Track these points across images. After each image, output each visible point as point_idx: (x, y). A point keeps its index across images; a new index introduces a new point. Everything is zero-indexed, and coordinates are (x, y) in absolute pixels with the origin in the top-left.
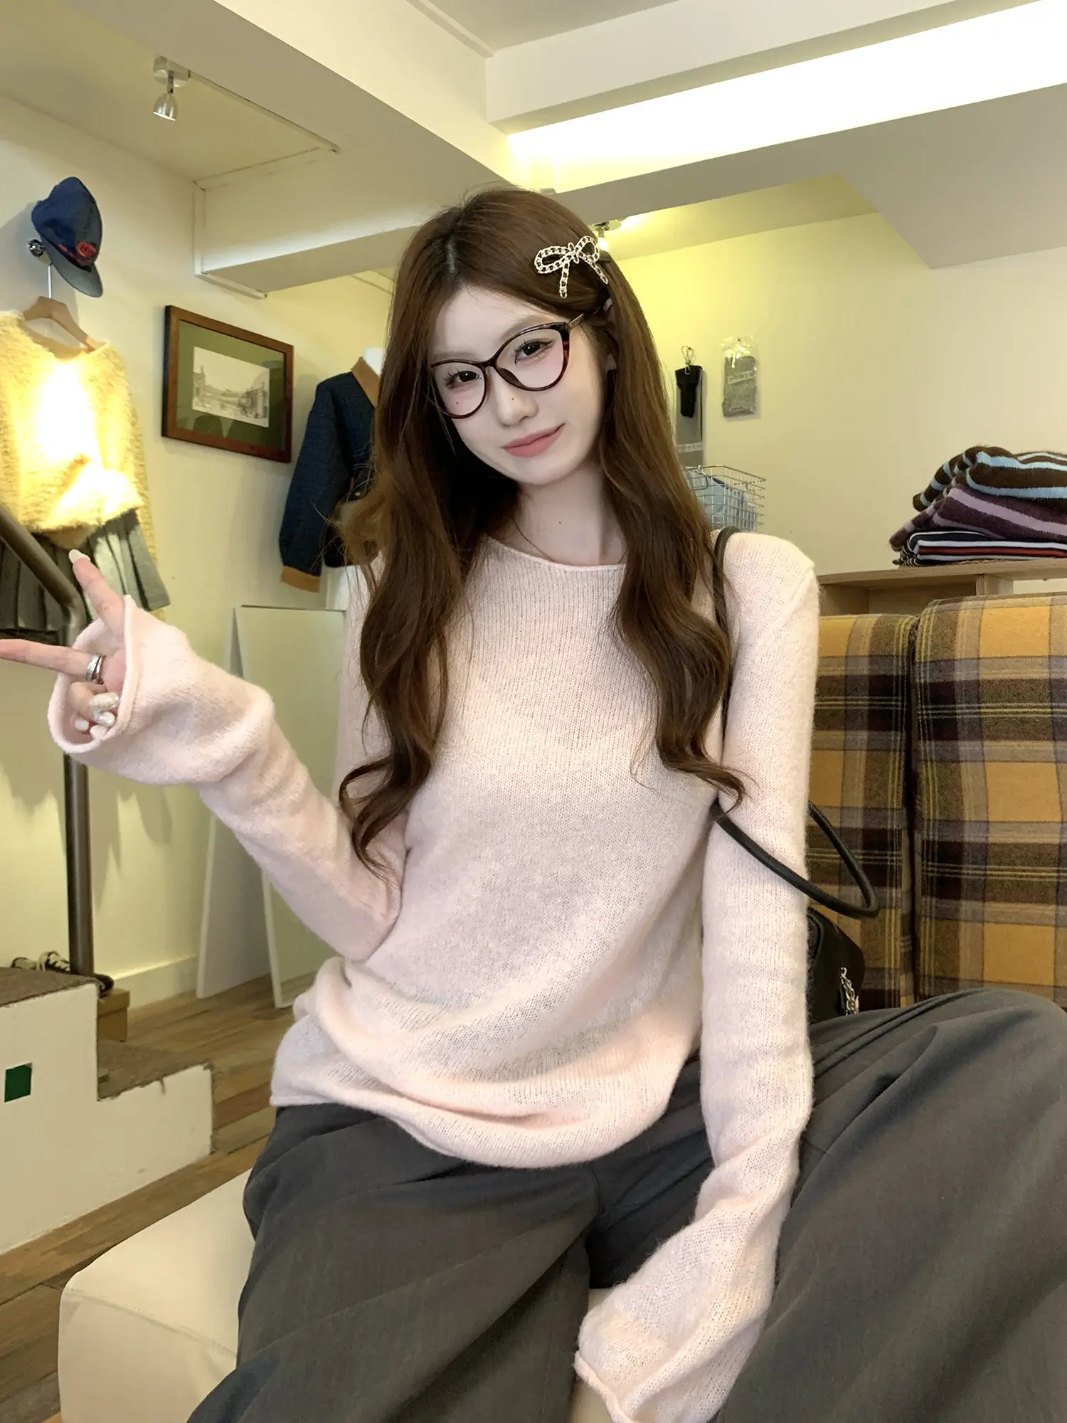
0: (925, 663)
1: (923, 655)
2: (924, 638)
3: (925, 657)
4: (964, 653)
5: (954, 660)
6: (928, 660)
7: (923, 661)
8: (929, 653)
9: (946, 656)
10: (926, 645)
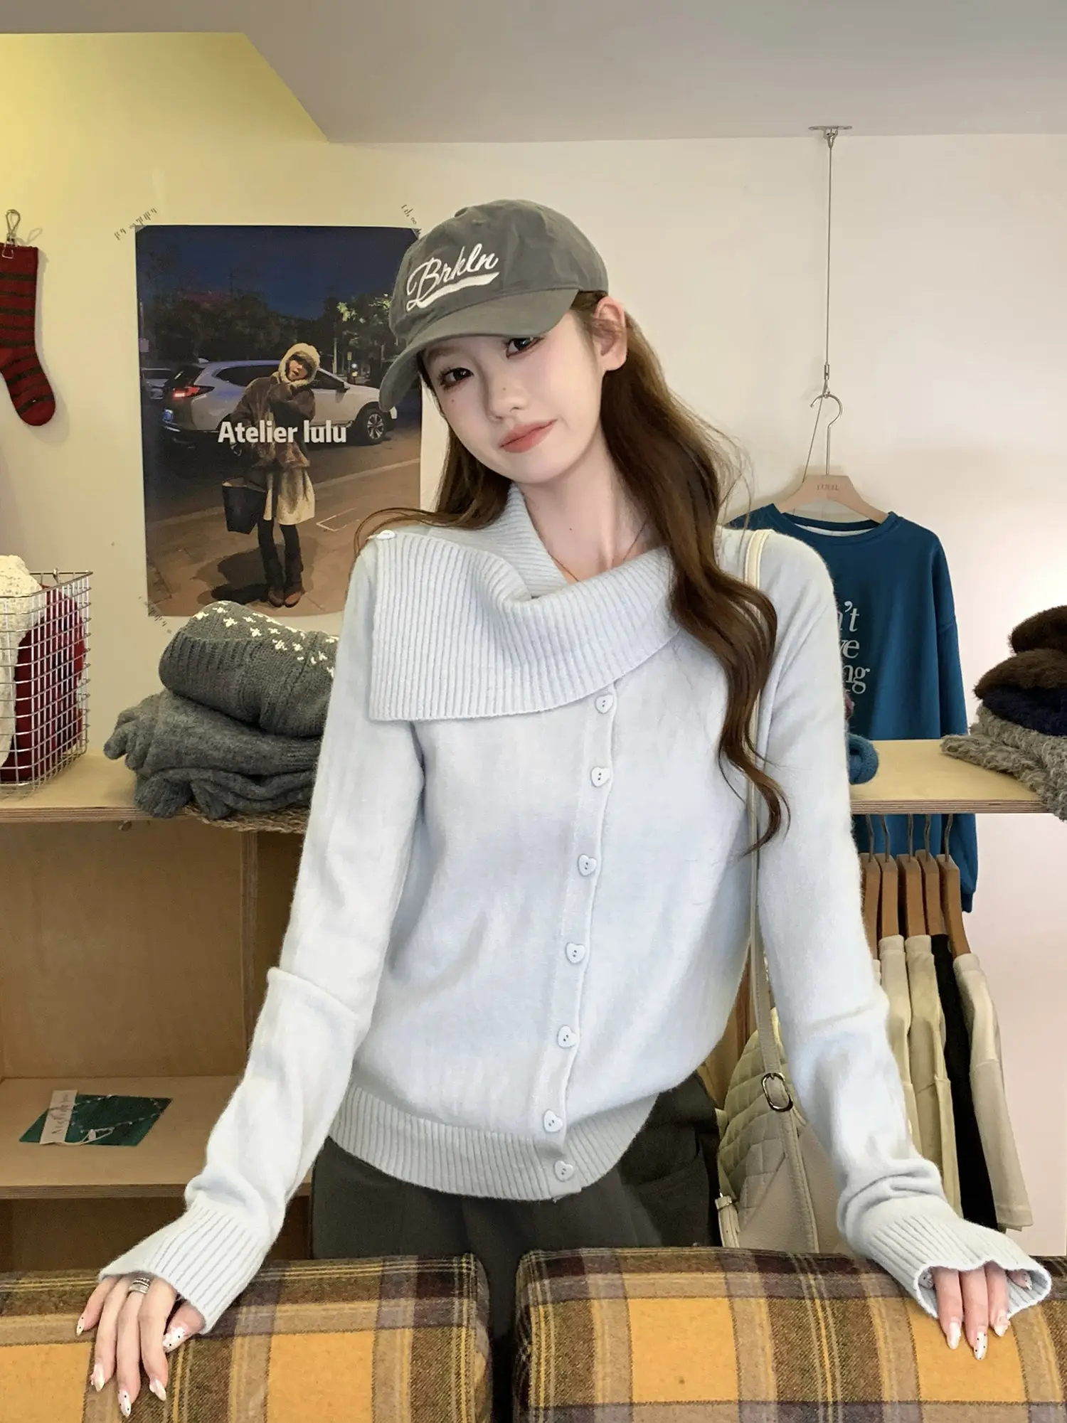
0: (546, 1409)
1: (542, 1395)
2: (542, 1360)
3: (547, 1399)
4: (606, 1394)
5: (593, 1406)
6: (551, 1404)
7: (542, 1405)
8: (552, 1392)
9: (579, 1398)
10: (548, 1375)
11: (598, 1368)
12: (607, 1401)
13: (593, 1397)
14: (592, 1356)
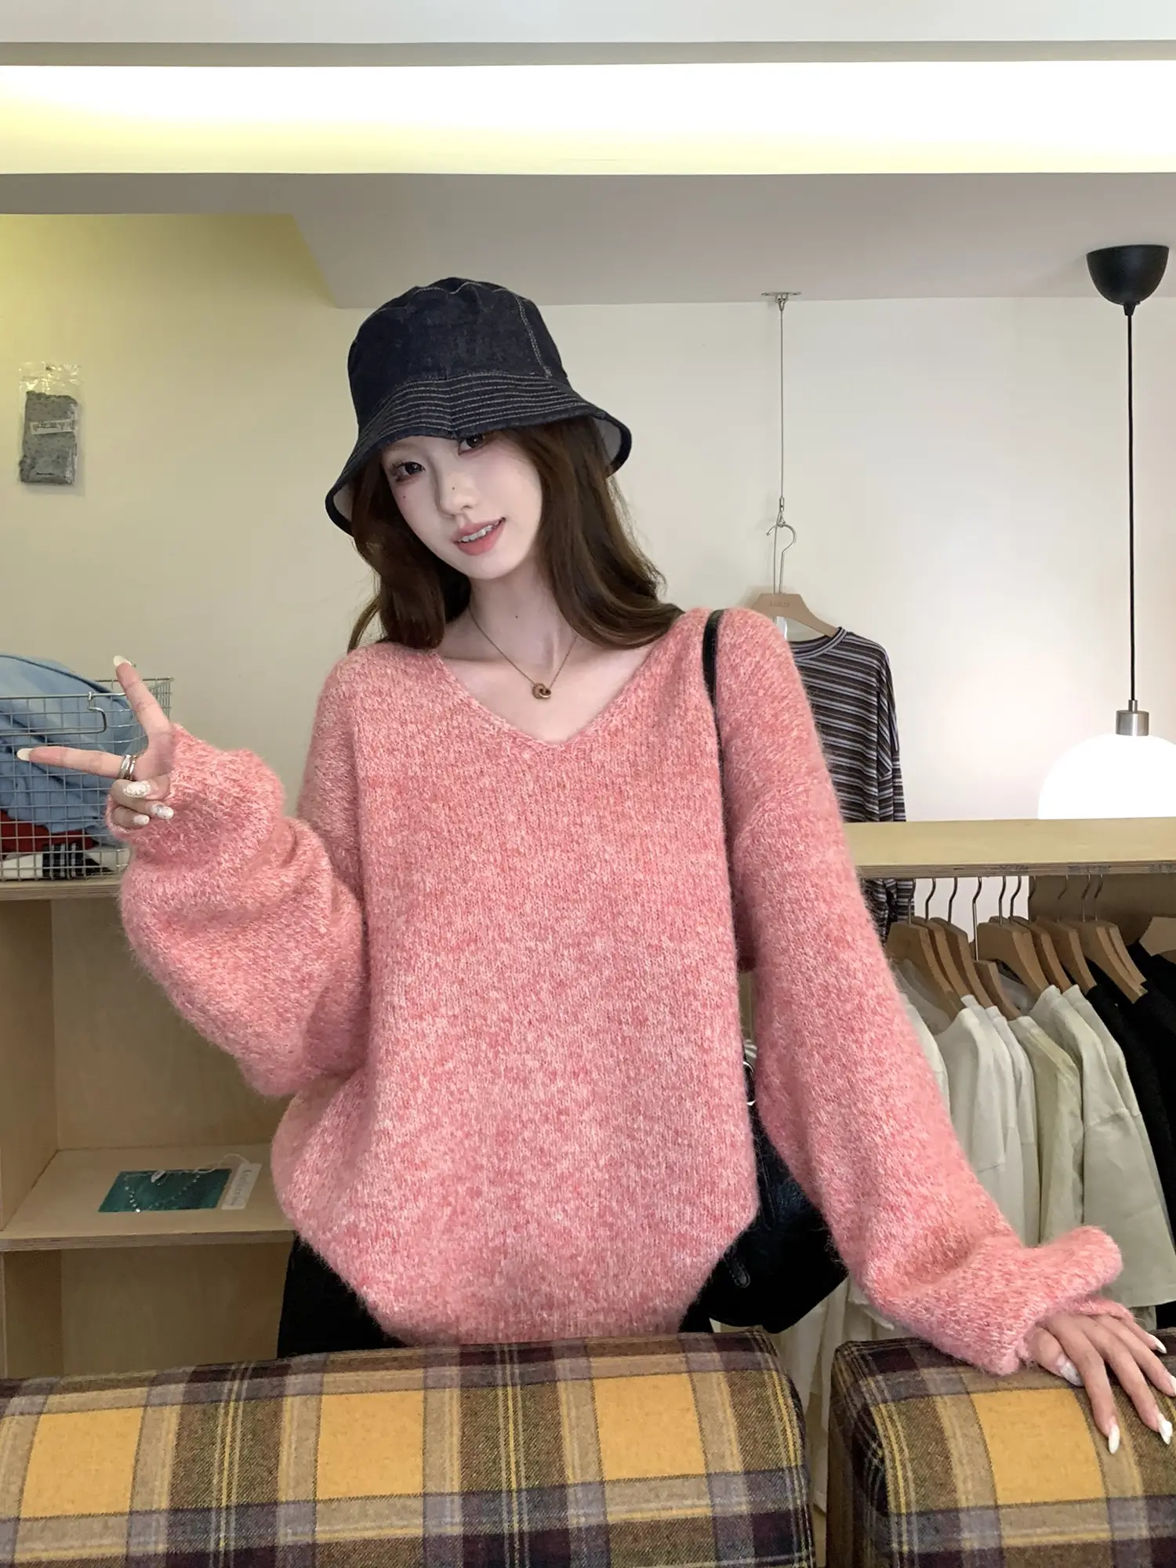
0: (909, 1515)
1: (903, 1500)
4: (971, 1497)
5: (957, 1510)
6: (914, 1509)
7: (904, 1511)
8: (912, 1497)
9: (942, 1502)
10: (906, 1480)
11: (957, 1470)
12: (972, 1504)
13: (956, 1501)
14: (947, 1458)
